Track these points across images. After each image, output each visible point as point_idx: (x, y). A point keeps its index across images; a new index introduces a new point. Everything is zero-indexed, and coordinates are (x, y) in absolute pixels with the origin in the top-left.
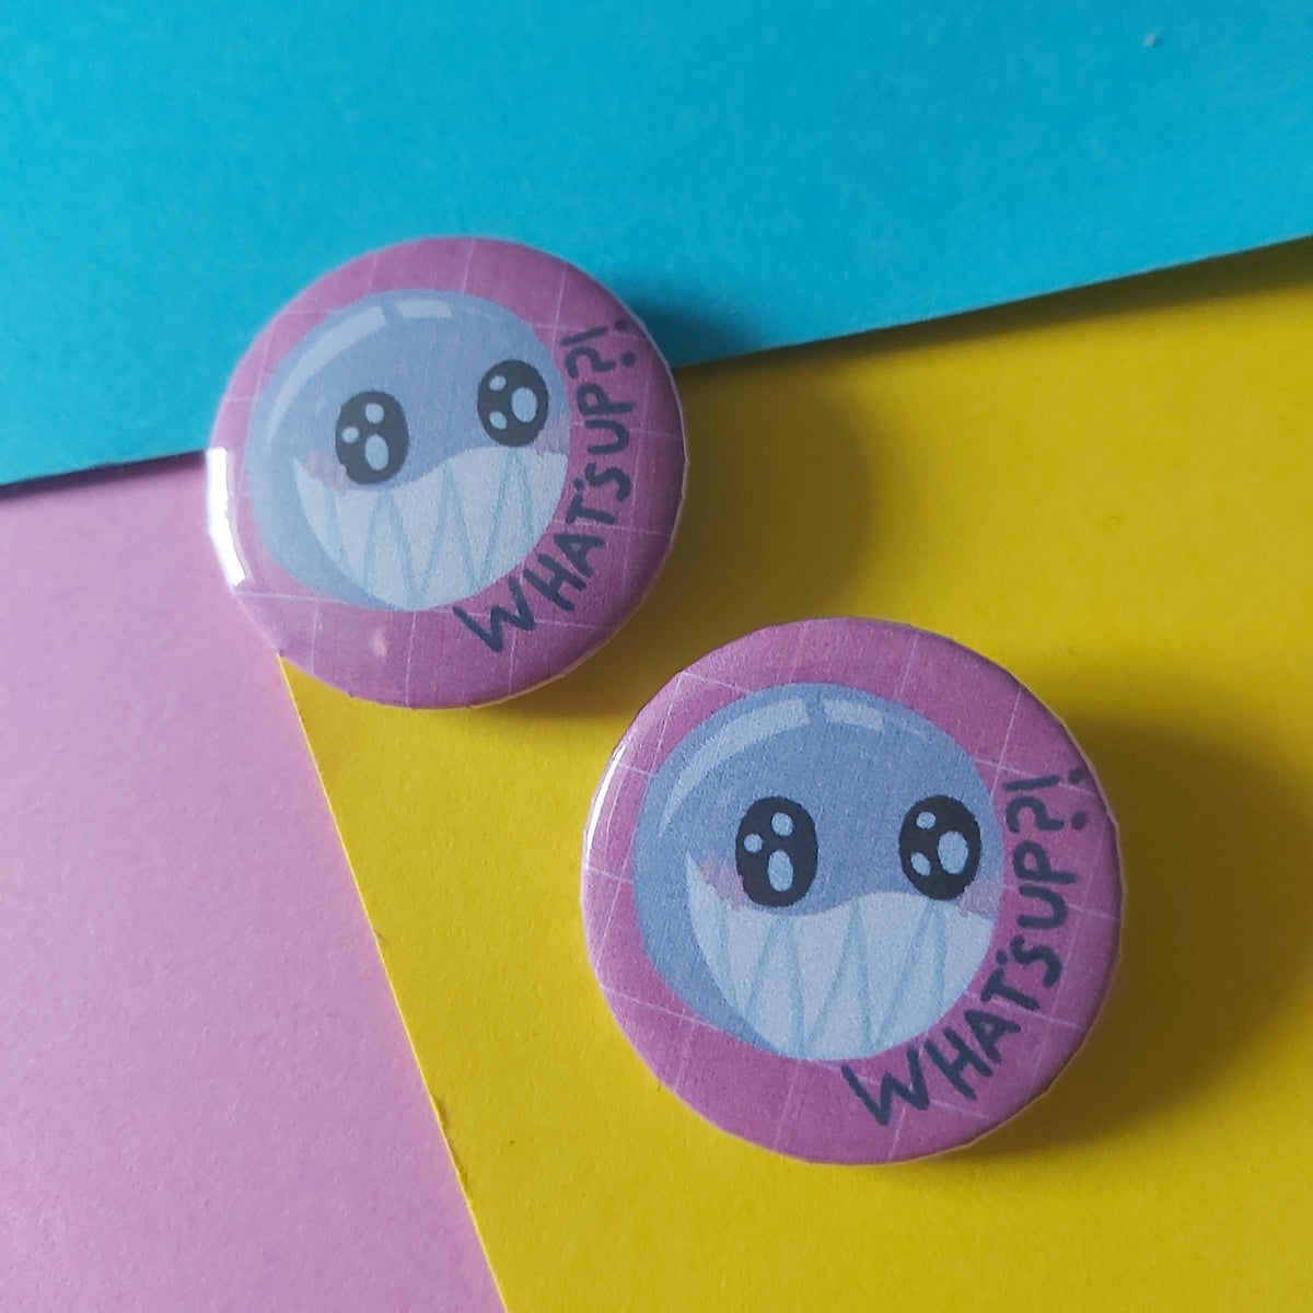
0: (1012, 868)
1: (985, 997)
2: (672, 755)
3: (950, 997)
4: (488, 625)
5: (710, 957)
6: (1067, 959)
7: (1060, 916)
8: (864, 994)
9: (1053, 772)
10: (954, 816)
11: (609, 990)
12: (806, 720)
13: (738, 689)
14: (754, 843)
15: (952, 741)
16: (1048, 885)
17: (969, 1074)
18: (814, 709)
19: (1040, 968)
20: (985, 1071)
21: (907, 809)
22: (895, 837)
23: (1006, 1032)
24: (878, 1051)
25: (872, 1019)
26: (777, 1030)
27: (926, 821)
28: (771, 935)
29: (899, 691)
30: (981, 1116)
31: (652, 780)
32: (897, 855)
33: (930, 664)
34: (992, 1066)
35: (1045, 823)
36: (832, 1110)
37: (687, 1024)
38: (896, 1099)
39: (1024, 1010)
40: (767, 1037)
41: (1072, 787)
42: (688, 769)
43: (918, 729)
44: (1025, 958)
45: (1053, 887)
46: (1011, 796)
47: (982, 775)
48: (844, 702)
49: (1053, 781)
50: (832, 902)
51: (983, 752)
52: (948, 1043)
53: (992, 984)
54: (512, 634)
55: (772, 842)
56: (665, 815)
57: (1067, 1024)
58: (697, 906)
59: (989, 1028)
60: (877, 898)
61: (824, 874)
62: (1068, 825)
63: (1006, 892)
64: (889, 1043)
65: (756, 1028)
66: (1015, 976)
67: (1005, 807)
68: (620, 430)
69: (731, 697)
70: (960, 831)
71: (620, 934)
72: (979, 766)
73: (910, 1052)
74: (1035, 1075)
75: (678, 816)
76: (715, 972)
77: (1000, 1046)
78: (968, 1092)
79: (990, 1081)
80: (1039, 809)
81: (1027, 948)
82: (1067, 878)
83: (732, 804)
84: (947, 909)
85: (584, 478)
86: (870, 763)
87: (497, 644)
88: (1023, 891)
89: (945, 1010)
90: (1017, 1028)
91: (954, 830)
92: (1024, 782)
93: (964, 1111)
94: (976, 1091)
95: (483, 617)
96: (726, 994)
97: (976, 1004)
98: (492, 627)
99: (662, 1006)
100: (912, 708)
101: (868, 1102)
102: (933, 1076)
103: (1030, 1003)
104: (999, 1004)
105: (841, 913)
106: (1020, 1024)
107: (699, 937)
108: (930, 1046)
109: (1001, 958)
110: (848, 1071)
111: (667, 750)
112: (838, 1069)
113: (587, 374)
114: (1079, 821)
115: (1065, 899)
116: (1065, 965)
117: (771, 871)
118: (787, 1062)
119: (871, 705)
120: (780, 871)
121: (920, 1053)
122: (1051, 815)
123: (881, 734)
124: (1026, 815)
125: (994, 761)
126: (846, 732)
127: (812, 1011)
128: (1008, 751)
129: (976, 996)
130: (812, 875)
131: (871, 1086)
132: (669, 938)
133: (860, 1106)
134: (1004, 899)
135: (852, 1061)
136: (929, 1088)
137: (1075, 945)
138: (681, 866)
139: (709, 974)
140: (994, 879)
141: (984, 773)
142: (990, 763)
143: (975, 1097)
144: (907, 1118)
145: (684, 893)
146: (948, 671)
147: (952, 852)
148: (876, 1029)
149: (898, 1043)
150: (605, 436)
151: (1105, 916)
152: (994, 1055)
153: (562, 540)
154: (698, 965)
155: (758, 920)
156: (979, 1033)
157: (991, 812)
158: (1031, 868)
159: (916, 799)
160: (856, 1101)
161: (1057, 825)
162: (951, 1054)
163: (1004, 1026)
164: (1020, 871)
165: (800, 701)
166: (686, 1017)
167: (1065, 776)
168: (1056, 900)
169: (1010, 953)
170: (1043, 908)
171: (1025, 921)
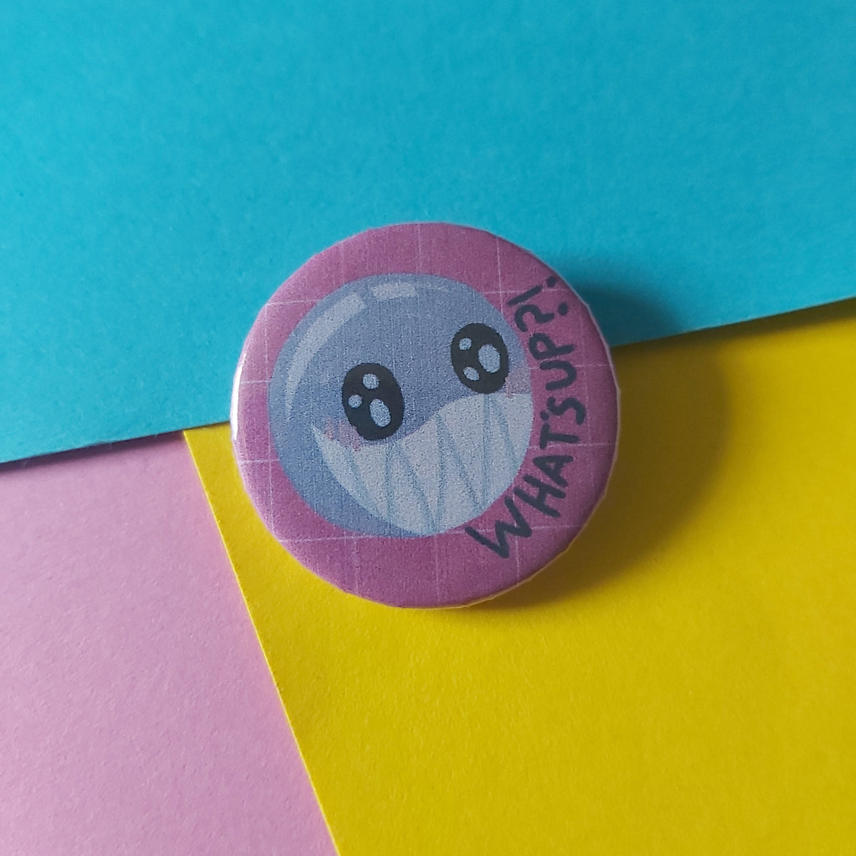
0: (531, 355)
1: (543, 446)
2: (278, 362)
3: (520, 454)
5: (350, 489)
6: (586, 400)
7: (572, 374)
8: (463, 474)
9: (536, 284)
10: (482, 334)
11: (286, 541)
12: (363, 306)
13: (308, 301)
14: (355, 401)
15: (464, 286)
16: (558, 357)
17: (550, 501)
18: (366, 296)
19: (571, 413)
20: (560, 495)
21: (450, 341)
22: (449, 362)
23: (565, 464)
24: (485, 508)
25: (474, 488)
26: (413, 522)
27: (465, 344)
28: (388, 459)
29: (419, 265)
30: (568, 526)
31: (269, 384)
32: (453, 373)
33: (433, 241)
34: (565, 490)
35: (542, 318)
36: (469, 561)
37: (350, 542)
38: (508, 535)
39: (571, 445)
40: (407, 528)
41: (552, 290)
42: (293, 367)
43: (439, 286)
44: (558, 411)
45: (562, 358)
46: (514, 309)
47: (492, 302)
48: (385, 285)
49: (537, 290)
50: (422, 420)
51: (487, 286)
52: (529, 485)
53: (544, 435)
55: (368, 396)
56: (287, 405)
57: (602, 444)
58: (331, 458)
59: (552, 465)
60: (451, 406)
61: (410, 405)
62: (557, 315)
63: (532, 371)
64: (491, 501)
65: (399, 525)
66: (561, 424)
67: (513, 317)
69: (306, 308)
70: (489, 343)
71: (282, 499)
72: (487, 296)
73: (506, 500)
74: (593, 485)
75: (296, 403)
76: (358, 497)
77: (563, 475)
78: (553, 513)
79: (566, 500)
80: (534, 310)
81: (558, 403)
82: (568, 349)
84: (498, 397)
86: (416, 319)
88: (543, 367)
89: (520, 463)
90: (569, 459)
91: (485, 344)
92: (520, 296)
93: (556, 527)
94: (559, 511)
96: (370, 510)
97: (540, 453)
99: (328, 536)
100: (431, 274)
101: (492, 546)
102: (527, 511)
103: (573, 439)
104: (554, 447)
105: (430, 426)
106: (571, 455)
107: (338, 478)
108: (518, 492)
109: (544, 416)
110: (470, 529)
111: (272, 362)
112: (463, 532)
114: (563, 309)
115: (571, 363)
116: (586, 407)
117: (374, 416)
118: (425, 542)
119: (403, 281)
120: (380, 413)
121: (514, 499)
122: (544, 312)
123: (417, 298)
124: (528, 317)
125: (496, 290)
126: (393, 304)
127: (432, 499)
128: (503, 280)
129: (536, 447)
130: (403, 408)
131: (489, 534)
133: (487, 551)
134: (532, 377)
135: (471, 522)
136: (527, 521)
137: (583, 391)
138: (310, 436)
139: (354, 501)
140: (522, 368)
141: (493, 300)
142: (494, 292)
143: (559, 515)
144: (520, 547)
145: (318, 453)
146: (446, 242)
147: (489, 358)
148: (479, 494)
149: (497, 497)
151: (600, 365)
152: (563, 482)
154: (345, 499)
156: (546, 471)
157: (505, 324)
158: (545, 352)
159: (454, 332)
160: (483, 549)
161: (550, 317)
162: (534, 492)
163: (562, 460)
164: (537, 355)
165: (355, 295)
166: (347, 537)
167: (545, 284)
168: (566, 366)
169: (548, 411)
170: (558, 374)
171: (550, 387)
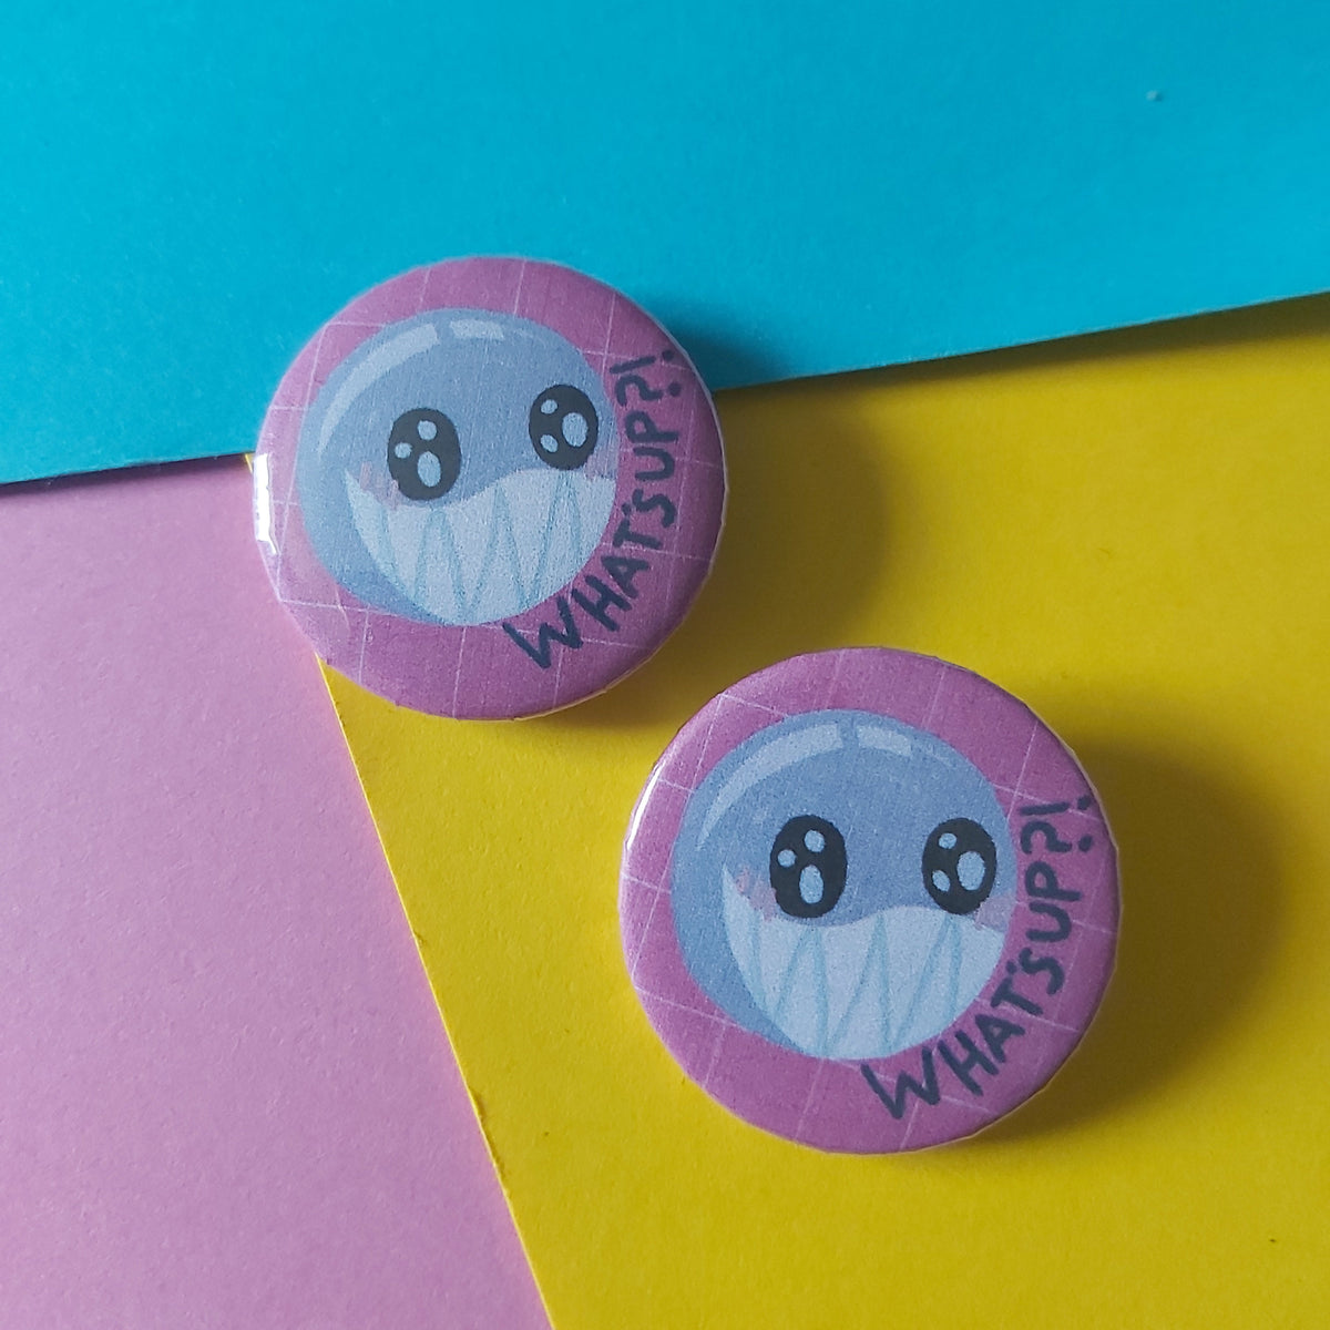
0: (1024, 888)
1: (995, 1004)
2: (712, 773)
3: (963, 1002)
4: (537, 642)
5: (742, 964)
6: (1069, 968)
7: (1066, 929)
8: (884, 1000)
9: (1064, 798)
10: (973, 837)
11: (644, 992)
12: (839, 745)
13: (776, 712)
14: (787, 858)
15: (974, 768)
16: (1055, 902)
17: (977, 1073)
18: (848, 735)
19: (1045, 977)
20: (991, 1070)
21: (931, 830)
22: (919, 855)
23: (1012, 1036)
24: (895, 1051)
25: (891, 1021)
26: (802, 1031)
27: (948, 841)
28: (801, 944)
29: (927, 719)
30: (986, 1111)
31: (692, 795)
32: (920, 871)
33: (956, 695)
34: (999, 1066)
35: (1056, 845)
36: (851, 1105)
37: (718, 1025)
38: (910, 1095)
39: (1029, 1015)
40: (793, 1038)
41: (1081, 813)
42: (727, 786)
43: (944, 756)
44: (1031, 968)
45: (1061, 905)
46: (1025, 820)
47: (1000, 800)
48: (876, 729)
49: (1063, 807)
50: (858, 915)
51: (1003, 779)
52: (959, 1045)
53: (1002, 992)
54: (559, 651)
55: (805, 858)
56: (704, 829)
57: (1067, 1028)
58: (732, 916)
59: (997, 1031)
60: (900, 912)
61: (852, 887)
62: (1076, 848)
63: (1018, 908)
64: (906, 1045)
65: (783, 1029)
66: (1025, 985)
67: (1020, 829)
68: (666, 457)
69: (771, 720)
70: (978, 852)
71: (658, 941)
72: (997, 791)
73: (925, 1053)
74: (1036, 1074)
75: (717, 831)
76: (747, 977)
77: (1006, 1048)
78: (975, 1088)
79: (996, 1079)
80: (1049, 830)
81: (1034, 959)
82: (1073, 896)
83: (770, 822)
84: (964, 923)
85: (631, 505)
86: (898, 786)
87: (544, 660)
88: (1034, 907)
89: (958, 1014)
90: (1019, 1031)
91: (973, 850)
92: (1038, 807)
93: (971, 1106)
94: (983, 1089)
95: (531, 634)
96: (757, 999)
97: (988, 1011)
98: (541, 645)
99: (695, 1008)
100: (939, 736)
101: (885, 1098)
102: (944, 1072)
103: (1034, 1009)
104: (1007, 1010)
105: (867, 925)
106: (1025, 1027)
107: (732, 945)
108: (942, 1047)
109: (1010, 967)
110: (867, 1069)
111: (706, 769)
112: (857, 1068)
113: (635, 402)
114: (1086, 844)
115: (1070, 914)
116: (1067, 974)
117: (803, 885)
118: (813, 1060)
119: (899, 732)
120: (811, 885)
121: (933, 1053)
122: (1060, 838)
123: (909, 760)
124: (1039, 838)
125: (1011, 788)
126: (877, 757)
127: (836, 1014)
128: (1025, 779)
129: (986, 1003)
130: (841, 890)
131: (888, 1083)
132: (704, 945)
133: (877, 1101)
134: (1015, 914)
135: (870, 1060)
136: (940, 1085)
137: (1072, 956)
138: (719, 876)
139: (740, 978)
140: (1007, 897)
141: (1003, 799)
142: (1008, 790)
143: (981, 1093)
144: (920, 1112)
145: (719, 904)
146: (973, 702)
147: (971, 870)
148: (894, 1031)
149: (914, 1044)
150: (653, 464)
151: (1104, 931)
152: (1001, 1056)
153: (610, 562)
154: (731, 970)
155: (789, 930)
156: (987, 1036)
157: (1007, 835)
158: (1043, 888)
159: (939, 821)
160: (874, 1096)
161: (1066, 847)
162: (961, 1055)
163: (1010, 1029)
164: (1031, 889)
165: (834, 726)
166: (717, 1019)
167: (1075, 803)
168: (1061, 916)
169: (1019, 963)
170: (1049, 924)
171: (1033, 935)
